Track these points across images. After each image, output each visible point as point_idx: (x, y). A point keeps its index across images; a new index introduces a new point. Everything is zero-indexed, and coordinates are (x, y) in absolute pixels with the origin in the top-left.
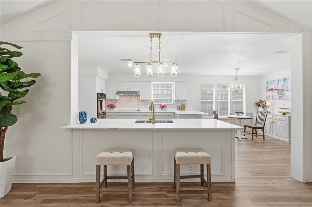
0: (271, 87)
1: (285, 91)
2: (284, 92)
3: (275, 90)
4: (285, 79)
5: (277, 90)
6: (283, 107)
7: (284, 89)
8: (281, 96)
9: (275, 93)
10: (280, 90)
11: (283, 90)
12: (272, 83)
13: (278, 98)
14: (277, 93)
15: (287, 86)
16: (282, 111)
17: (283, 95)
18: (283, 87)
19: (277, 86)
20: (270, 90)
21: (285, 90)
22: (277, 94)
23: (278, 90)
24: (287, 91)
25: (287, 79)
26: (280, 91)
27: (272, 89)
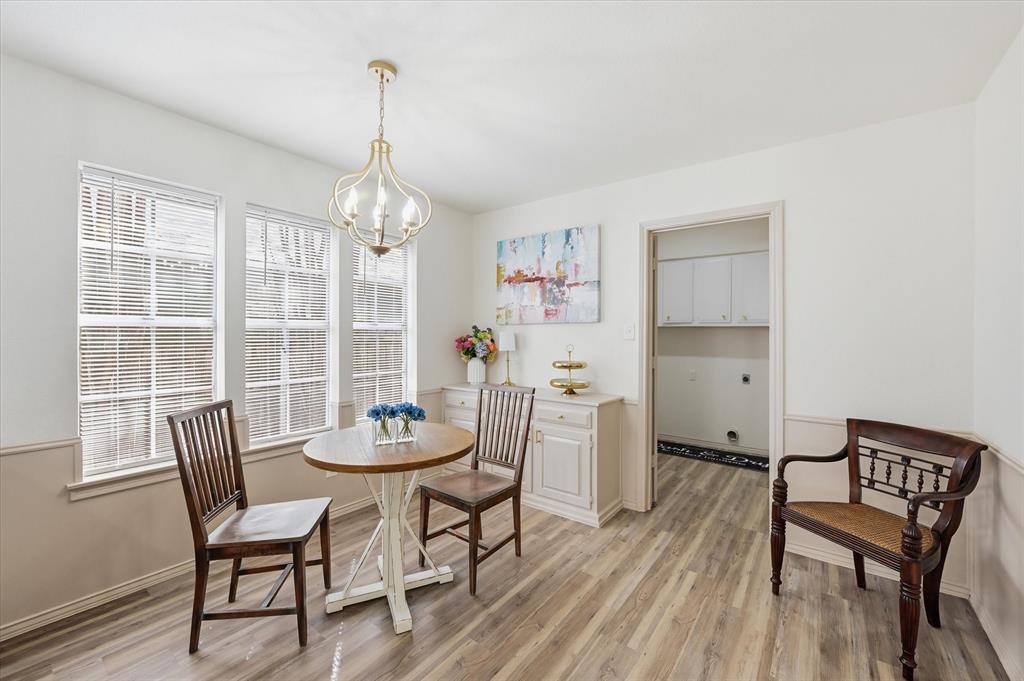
0: (516, 269)
1: (569, 286)
2: (565, 288)
3: (529, 280)
4: (568, 234)
5: (536, 279)
6: (565, 359)
7: (565, 277)
8: (552, 307)
9: (531, 295)
10: (551, 280)
11: (560, 282)
12: (520, 249)
13: (543, 314)
14: (538, 293)
15: (576, 265)
16: (564, 374)
17: (563, 301)
18: (561, 267)
19: (539, 260)
20: (510, 280)
21: (567, 282)
22: (538, 300)
23: (541, 279)
24: (576, 284)
25: (574, 232)
26: (549, 286)
27: (520, 278)
